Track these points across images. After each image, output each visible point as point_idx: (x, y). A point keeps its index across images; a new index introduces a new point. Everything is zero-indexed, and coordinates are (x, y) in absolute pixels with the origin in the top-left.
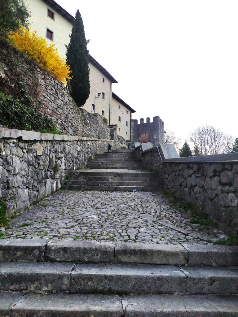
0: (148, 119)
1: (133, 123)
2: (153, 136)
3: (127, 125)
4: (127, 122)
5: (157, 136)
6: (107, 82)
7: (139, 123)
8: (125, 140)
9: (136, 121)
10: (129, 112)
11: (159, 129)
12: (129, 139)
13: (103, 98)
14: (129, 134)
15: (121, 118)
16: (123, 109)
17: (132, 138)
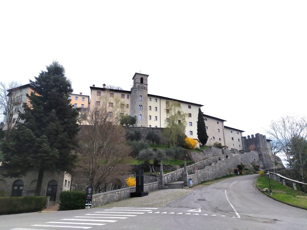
0: (252, 136)
1: (243, 139)
2: (257, 146)
3: (239, 141)
4: (239, 139)
5: (260, 146)
6: (220, 123)
7: (247, 138)
8: (238, 151)
9: (245, 137)
10: (239, 133)
11: (260, 141)
12: (242, 149)
13: (219, 132)
14: (241, 146)
15: (234, 138)
16: (234, 132)
17: (244, 148)
